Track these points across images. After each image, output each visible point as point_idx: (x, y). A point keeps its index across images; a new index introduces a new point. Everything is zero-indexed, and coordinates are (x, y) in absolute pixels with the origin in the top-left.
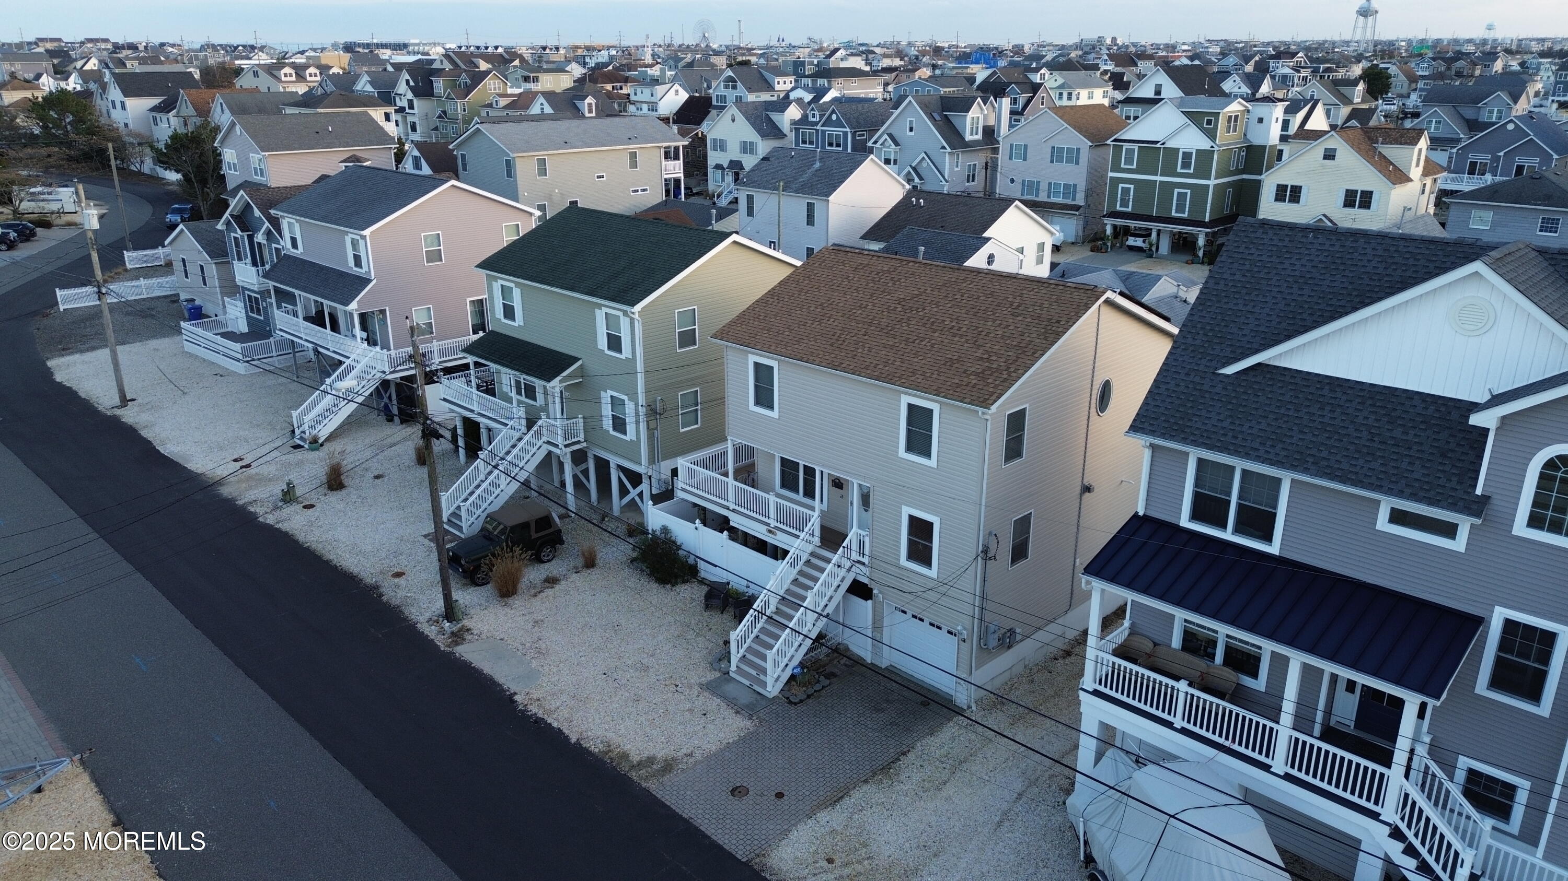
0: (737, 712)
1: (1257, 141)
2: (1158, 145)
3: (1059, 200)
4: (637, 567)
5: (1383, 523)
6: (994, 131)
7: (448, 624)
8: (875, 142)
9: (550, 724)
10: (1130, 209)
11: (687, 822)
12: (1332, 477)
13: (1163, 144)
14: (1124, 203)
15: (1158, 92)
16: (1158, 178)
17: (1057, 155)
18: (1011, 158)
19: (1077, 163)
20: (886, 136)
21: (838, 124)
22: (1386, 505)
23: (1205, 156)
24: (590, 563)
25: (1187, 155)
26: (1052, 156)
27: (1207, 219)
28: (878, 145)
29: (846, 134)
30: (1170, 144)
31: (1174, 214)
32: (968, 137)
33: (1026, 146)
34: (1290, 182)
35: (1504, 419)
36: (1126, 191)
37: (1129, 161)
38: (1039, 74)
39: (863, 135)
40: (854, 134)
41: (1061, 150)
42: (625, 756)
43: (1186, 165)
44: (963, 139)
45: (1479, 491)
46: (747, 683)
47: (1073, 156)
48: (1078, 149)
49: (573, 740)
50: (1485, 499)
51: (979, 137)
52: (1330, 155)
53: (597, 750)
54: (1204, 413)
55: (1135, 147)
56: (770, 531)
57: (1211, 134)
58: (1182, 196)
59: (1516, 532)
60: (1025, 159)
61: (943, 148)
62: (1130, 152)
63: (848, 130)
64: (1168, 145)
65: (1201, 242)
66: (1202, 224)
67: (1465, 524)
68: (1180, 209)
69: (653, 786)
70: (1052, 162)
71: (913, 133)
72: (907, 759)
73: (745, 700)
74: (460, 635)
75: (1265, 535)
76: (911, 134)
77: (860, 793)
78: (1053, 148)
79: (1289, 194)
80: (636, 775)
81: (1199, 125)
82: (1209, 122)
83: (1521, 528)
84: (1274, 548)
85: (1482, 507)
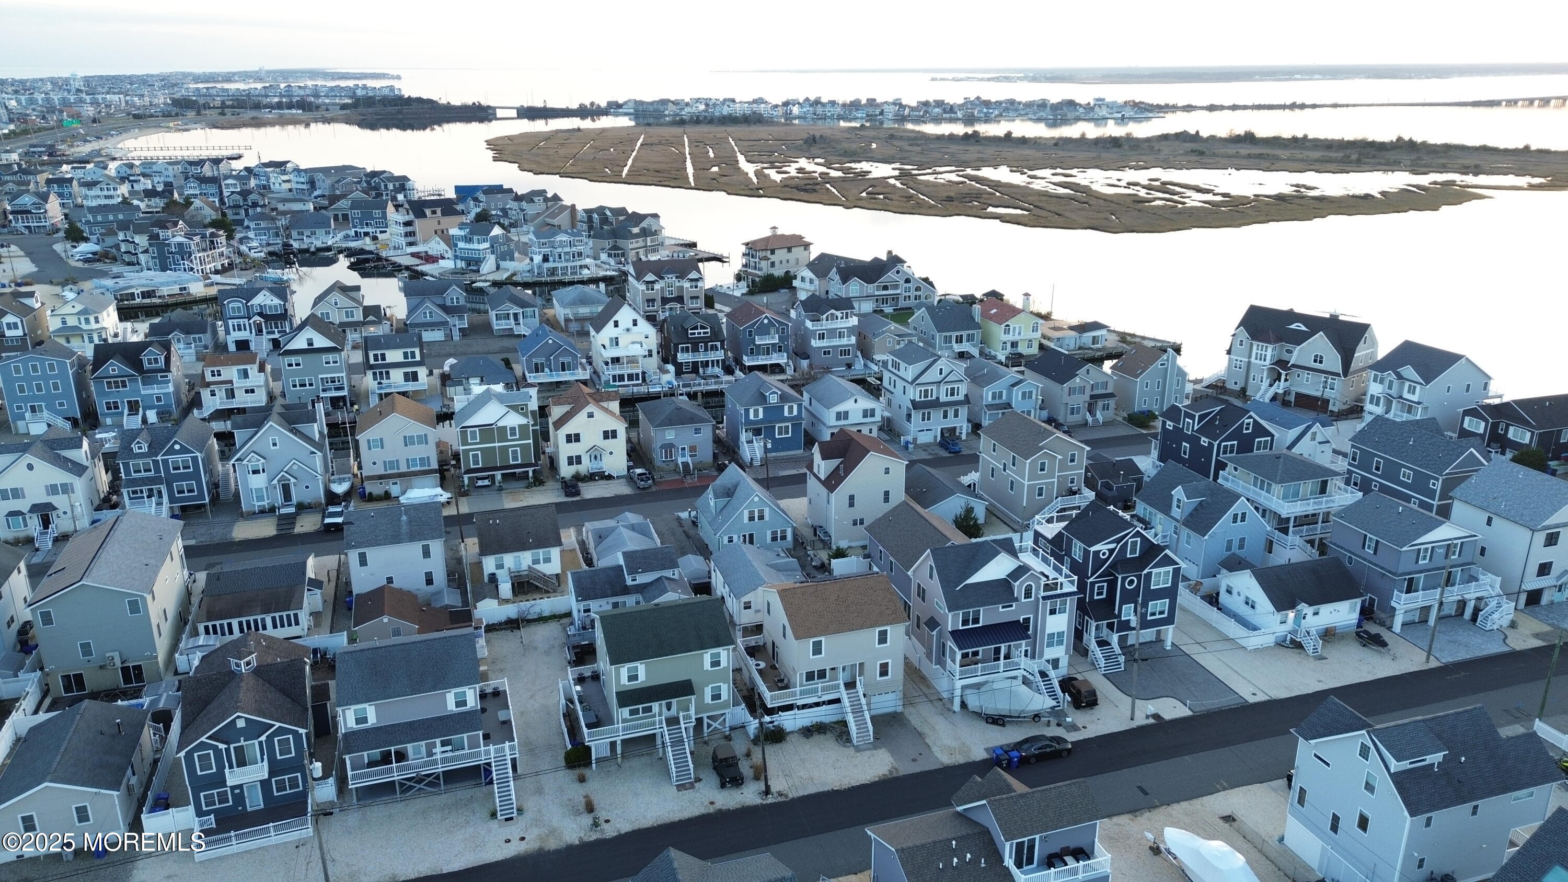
0: (874, 750)
2: (492, 426)
3: (418, 468)
7: (771, 796)
8: (240, 460)
10: (480, 466)
11: (921, 772)
12: (991, 604)
13: (495, 425)
14: (476, 463)
16: (497, 445)
17: (408, 441)
18: (370, 449)
19: (427, 443)
20: (251, 454)
22: (1000, 605)
23: (523, 428)
25: (512, 429)
26: (405, 442)
27: (533, 462)
28: (245, 462)
30: (500, 424)
31: (511, 463)
33: (381, 440)
34: (573, 432)
36: (475, 456)
37: (474, 437)
40: (204, 457)
41: (411, 437)
42: (884, 775)
43: (513, 434)
45: (1015, 596)
46: (864, 742)
47: (423, 439)
48: (426, 435)
50: (1017, 597)
52: (591, 415)
55: (477, 429)
58: (514, 452)
60: (382, 447)
61: (313, 453)
62: (473, 433)
63: (198, 454)
65: (531, 474)
66: (529, 465)
67: (1014, 604)
68: (515, 458)
69: (901, 774)
70: (406, 445)
71: (278, 447)
72: (919, 729)
73: (871, 746)
74: (780, 794)
75: (978, 623)
76: (275, 448)
77: (927, 741)
78: (405, 437)
79: (574, 438)
80: (895, 775)
81: (517, 411)
82: (522, 409)
83: (1023, 600)
84: (980, 625)
85: (1016, 600)
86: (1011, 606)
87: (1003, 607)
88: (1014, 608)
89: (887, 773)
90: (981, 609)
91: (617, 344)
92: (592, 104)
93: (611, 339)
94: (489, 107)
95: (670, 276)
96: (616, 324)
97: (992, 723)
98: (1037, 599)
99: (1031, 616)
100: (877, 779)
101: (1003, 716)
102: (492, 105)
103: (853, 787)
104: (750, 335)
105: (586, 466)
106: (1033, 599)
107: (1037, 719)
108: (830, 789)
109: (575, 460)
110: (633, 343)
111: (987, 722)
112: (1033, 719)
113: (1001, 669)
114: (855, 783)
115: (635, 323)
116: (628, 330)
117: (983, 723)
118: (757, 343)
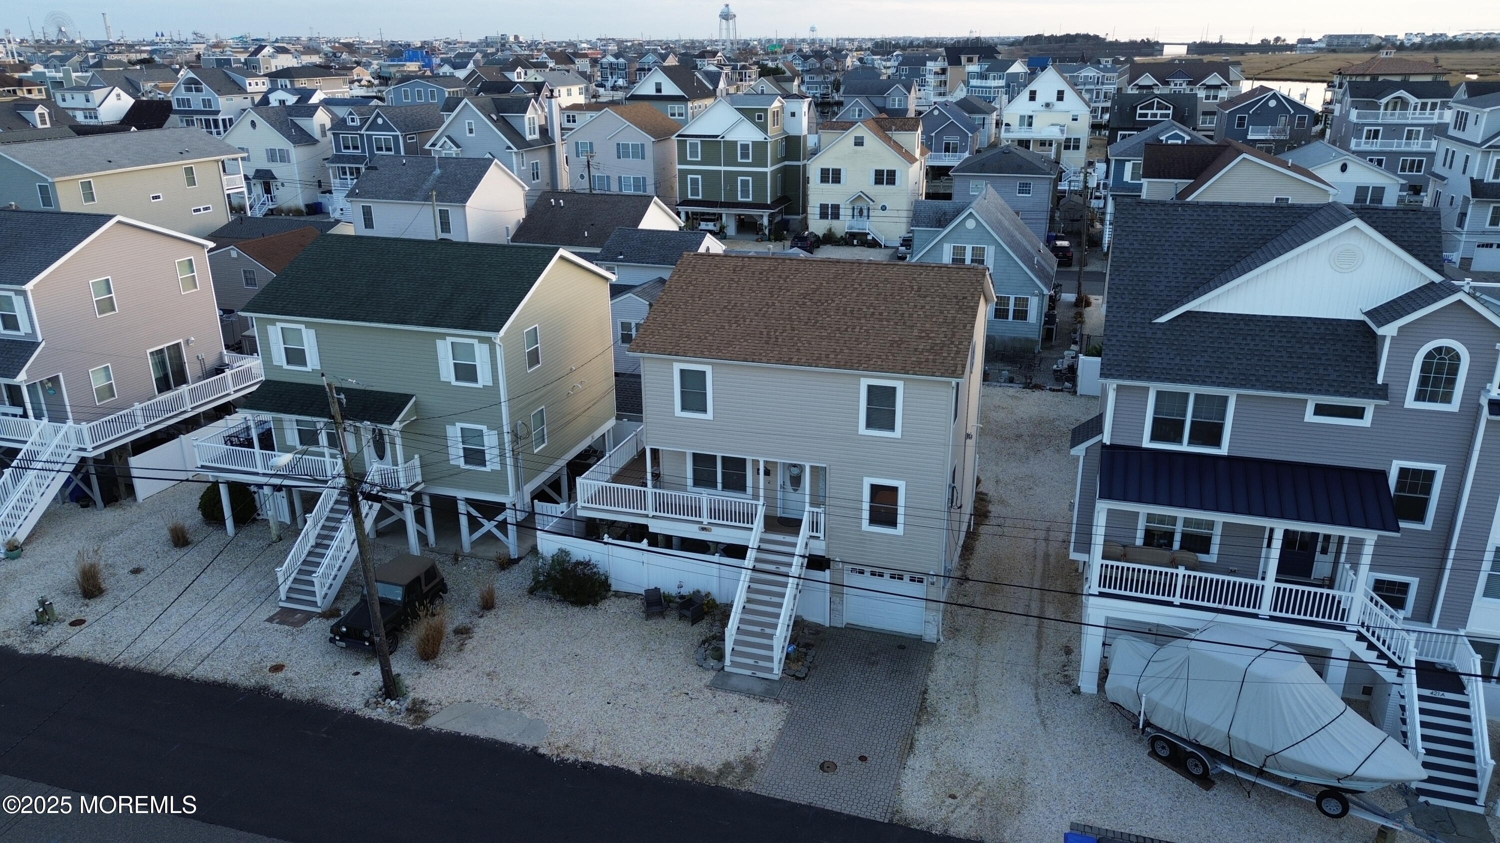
0: (762, 701)
1: (793, 132)
2: (719, 139)
4: (542, 597)
5: (1310, 416)
6: (547, 130)
7: (393, 703)
8: (433, 145)
9: (600, 765)
10: (700, 197)
11: (809, 807)
12: (1275, 389)
13: (723, 137)
14: (695, 192)
15: (659, 90)
16: (722, 168)
17: (622, 151)
18: (578, 156)
19: (643, 158)
20: (445, 139)
21: (385, 127)
22: (1312, 401)
23: (760, 147)
24: (488, 604)
25: (745, 147)
26: (618, 152)
27: (769, 202)
28: (437, 148)
29: (396, 138)
30: (729, 138)
31: (740, 199)
32: (529, 137)
33: (591, 144)
34: (831, 166)
35: (1401, 329)
36: (694, 182)
37: (694, 153)
38: (515, 73)
39: (413, 138)
40: (404, 137)
41: (626, 146)
42: (700, 770)
43: (745, 155)
44: (524, 139)
45: (1380, 381)
46: (748, 672)
47: (639, 152)
48: (642, 145)
49: (639, 772)
50: (1385, 386)
51: (537, 136)
52: (859, 142)
53: (670, 774)
54: (1155, 355)
55: (698, 141)
56: (703, 529)
57: (763, 128)
58: (745, 184)
59: (1407, 406)
61: (509, 148)
62: (694, 146)
63: (398, 133)
64: (727, 138)
65: (765, 221)
66: (764, 206)
67: (1370, 406)
68: (745, 193)
69: (748, 786)
70: (619, 157)
71: (473, 135)
72: (932, 696)
73: (759, 687)
74: (418, 709)
75: (1216, 442)
76: (471, 135)
77: (923, 735)
78: (618, 144)
79: (832, 176)
80: (727, 783)
81: (752, 120)
82: (760, 117)
83: (1410, 403)
84: (1224, 450)
85: (1382, 392)
86: (1358, 413)
87: (1320, 410)
88: (1366, 422)
89: (714, 769)
90: (1232, 395)
91: (1030, 125)
92: (1277, 39)
93: (1022, 118)
94: (1157, 43)
95: (1178, 81)
96: (1033, 96)
97: (1165, 761)
98: (1471, 411)
99: (1440, 470)
100: (669, 772)
101: (1214, 754)
102: (1161, 41)
103: (586, 766)
104: (1240, 125)
105: (843, 225)
106: (1454, 406)
107: (1333, 806)
108: (529, 742)
109: (830, 212)
110: (1052, 125)
111: (1154, 754)
112: (1320, 798)
113: (1265, 609)
114: (604, 757)
115: (1060, 96)
116: (1047, 105)
117: (1142, 752)
118: (1249, 137)
